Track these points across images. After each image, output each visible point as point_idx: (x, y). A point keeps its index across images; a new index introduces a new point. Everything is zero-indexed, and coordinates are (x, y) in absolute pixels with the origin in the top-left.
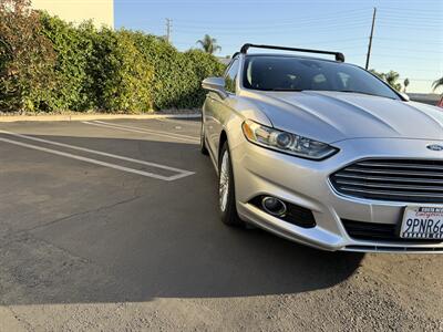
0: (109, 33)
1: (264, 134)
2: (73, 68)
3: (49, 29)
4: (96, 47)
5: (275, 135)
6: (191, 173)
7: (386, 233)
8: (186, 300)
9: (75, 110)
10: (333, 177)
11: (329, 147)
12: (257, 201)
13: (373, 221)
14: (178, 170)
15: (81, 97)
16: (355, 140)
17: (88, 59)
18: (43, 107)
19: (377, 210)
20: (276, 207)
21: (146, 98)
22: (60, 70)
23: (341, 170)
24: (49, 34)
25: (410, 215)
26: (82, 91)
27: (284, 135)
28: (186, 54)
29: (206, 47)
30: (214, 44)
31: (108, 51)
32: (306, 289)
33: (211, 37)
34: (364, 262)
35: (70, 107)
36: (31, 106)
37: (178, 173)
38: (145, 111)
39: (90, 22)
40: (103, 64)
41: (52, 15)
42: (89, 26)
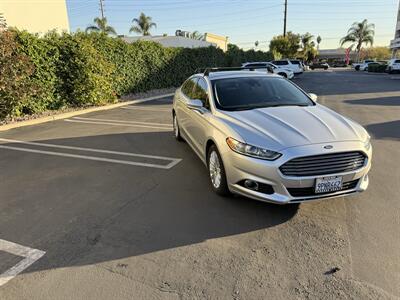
0: (70, 38)
1: (240, 146)
2: (46, 73)
3: (22, 43)
4: (61, 52)
5: (248, 147)
6: (180, 160)
7: (309, 192)
8: (219, 239)
9: (52, 109)
10: (280, 168)
11: (276, 153)
12: (242, 183)
13: (302, 186)
14: (169, 159)
15: (55, 97)
16: (289, 148)
17: (57, 64)
18: (26, 111)
19: (303, 181)
20: (252, 185)
21: (110, 91)
22: (35, 76)
23: (284, 165)
24: (23, 47)
25: (319, 182)
26: (56, 92)
27: (253, 148)
28: (134, 44)
29: (142, 25)
30: (149, 22)
31: (72, 54)
32: (274, 225)
33: (146, 16)
34: (300, 206)
35: (48, 107)
36: (18, 113)
37: (170, 162)
38: (111, 101)
39: (54, 31)
40: (69, 66)
41: (21, 30)
42: (53, 35)
